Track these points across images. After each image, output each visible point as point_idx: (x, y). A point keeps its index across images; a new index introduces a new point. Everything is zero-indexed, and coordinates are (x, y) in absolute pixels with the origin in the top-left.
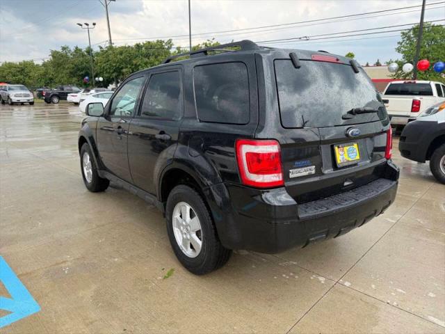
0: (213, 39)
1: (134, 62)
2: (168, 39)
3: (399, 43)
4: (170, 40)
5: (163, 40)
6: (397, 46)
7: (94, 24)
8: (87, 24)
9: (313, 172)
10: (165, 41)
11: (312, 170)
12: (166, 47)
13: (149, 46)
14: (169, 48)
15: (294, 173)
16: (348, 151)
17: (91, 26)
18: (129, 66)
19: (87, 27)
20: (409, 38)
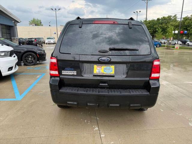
1: (155, 27)
5: (171, 15)
7: (140, 12)
8: (137, 12)
9: (75, 74)
10: (173, 16)
11: (75, 73)
12: (173, 18)
13: (164, 18)
15: (64, 72)
16: (104, 68)
17: (139, 12)
18: (152, 29)
19: (137, 13)
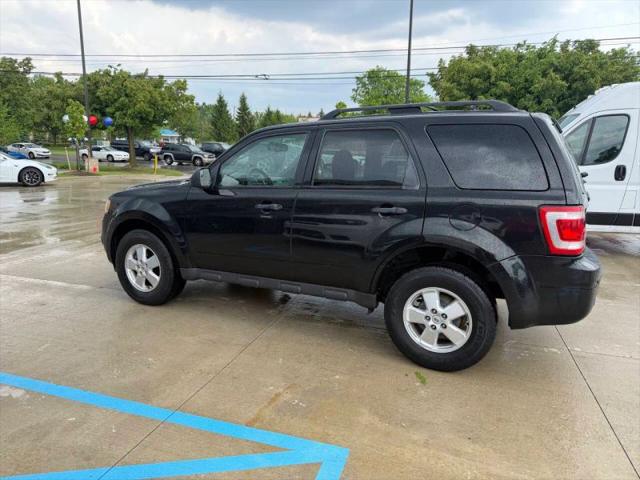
0: (119, 65)
2: (24, 57)
3: (353, 90)
4: (29, 60)
5: (14, 57)
6: (353, 93)
10: (19, 61)
12: (21, 70)
14: (27, 72)
20: (364, 85)
